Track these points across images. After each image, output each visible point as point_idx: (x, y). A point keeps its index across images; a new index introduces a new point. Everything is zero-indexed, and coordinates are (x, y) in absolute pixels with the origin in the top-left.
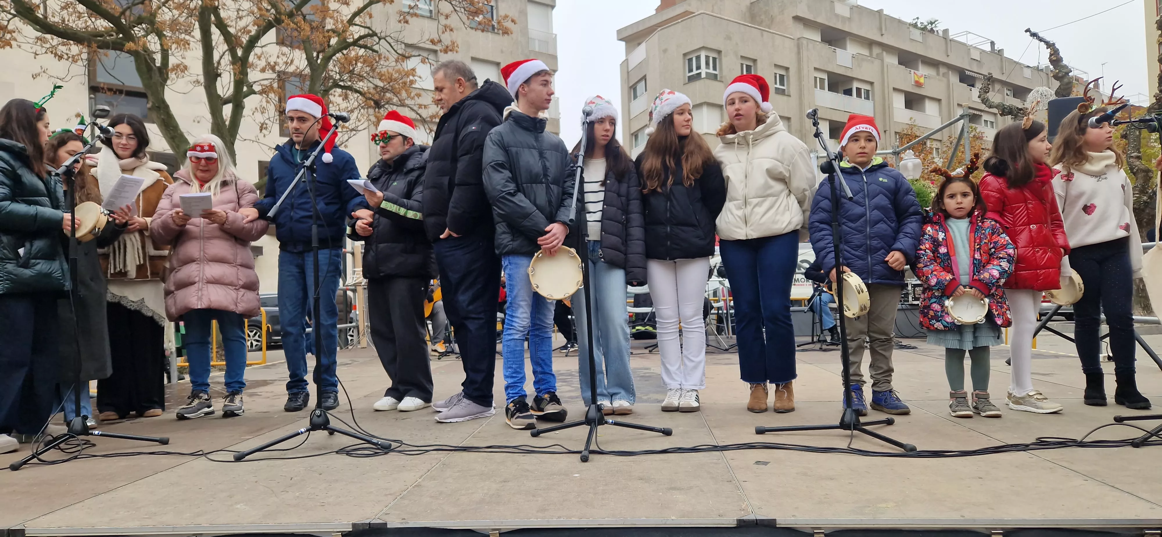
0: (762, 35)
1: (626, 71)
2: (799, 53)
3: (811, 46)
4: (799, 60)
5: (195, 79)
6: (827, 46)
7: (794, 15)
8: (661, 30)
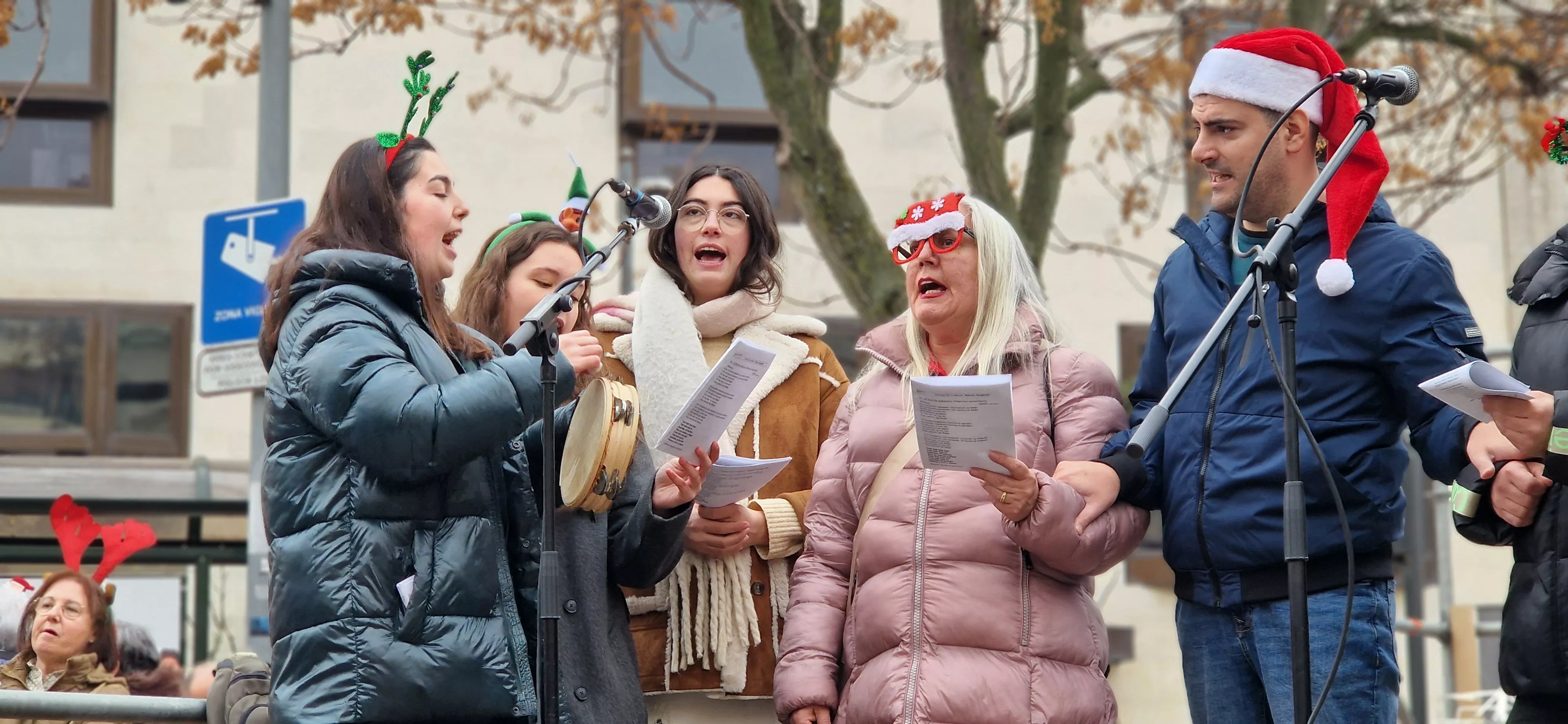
5: (918, 59)
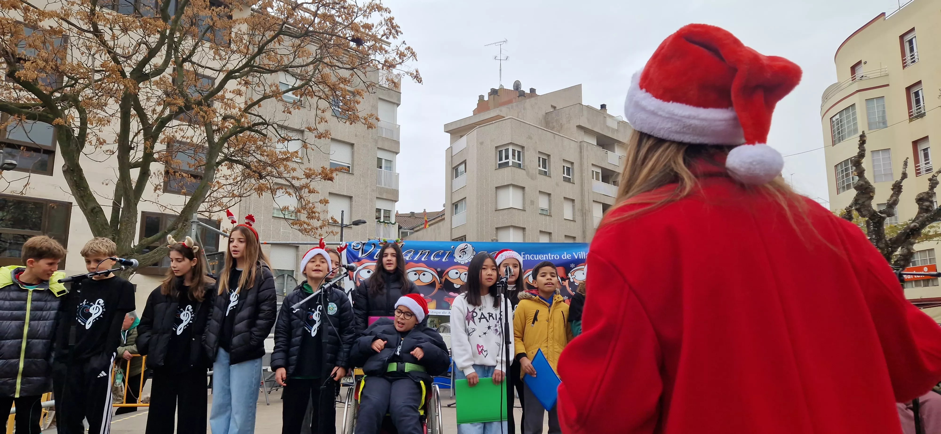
0: (554, 138)
1: (450, 155)
2: (581, 152)
3: (589, 148)
4: (581, 158)
6: (601, 149)
7: (578, 124)
8: (480, 127)
